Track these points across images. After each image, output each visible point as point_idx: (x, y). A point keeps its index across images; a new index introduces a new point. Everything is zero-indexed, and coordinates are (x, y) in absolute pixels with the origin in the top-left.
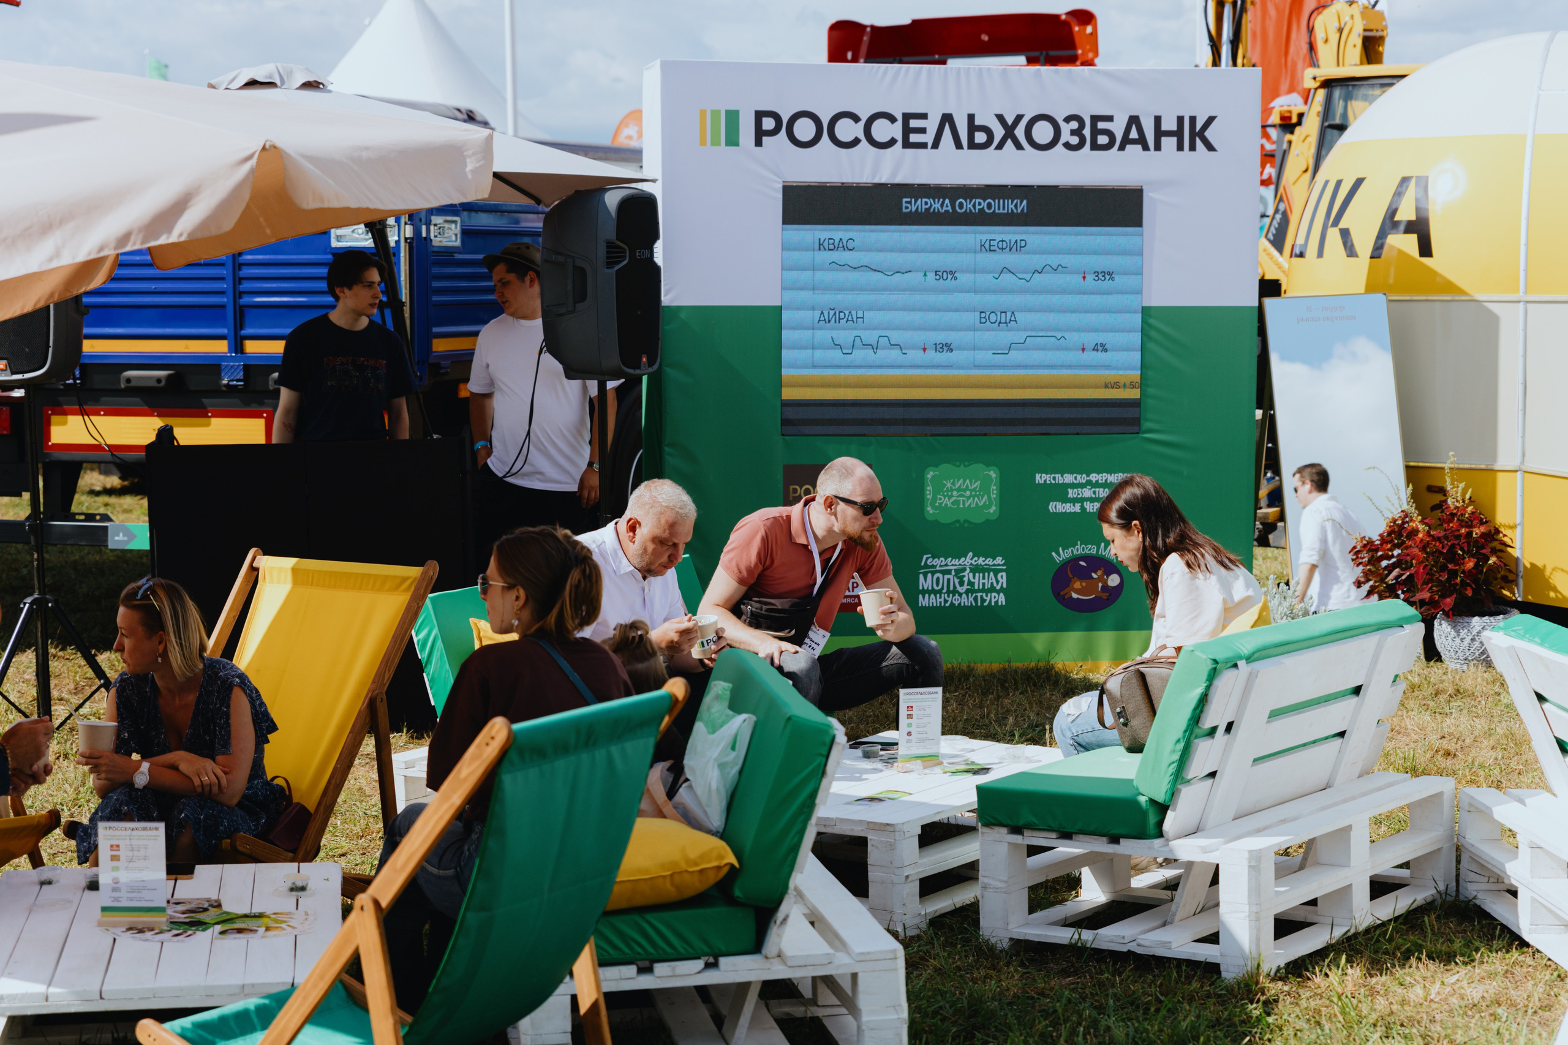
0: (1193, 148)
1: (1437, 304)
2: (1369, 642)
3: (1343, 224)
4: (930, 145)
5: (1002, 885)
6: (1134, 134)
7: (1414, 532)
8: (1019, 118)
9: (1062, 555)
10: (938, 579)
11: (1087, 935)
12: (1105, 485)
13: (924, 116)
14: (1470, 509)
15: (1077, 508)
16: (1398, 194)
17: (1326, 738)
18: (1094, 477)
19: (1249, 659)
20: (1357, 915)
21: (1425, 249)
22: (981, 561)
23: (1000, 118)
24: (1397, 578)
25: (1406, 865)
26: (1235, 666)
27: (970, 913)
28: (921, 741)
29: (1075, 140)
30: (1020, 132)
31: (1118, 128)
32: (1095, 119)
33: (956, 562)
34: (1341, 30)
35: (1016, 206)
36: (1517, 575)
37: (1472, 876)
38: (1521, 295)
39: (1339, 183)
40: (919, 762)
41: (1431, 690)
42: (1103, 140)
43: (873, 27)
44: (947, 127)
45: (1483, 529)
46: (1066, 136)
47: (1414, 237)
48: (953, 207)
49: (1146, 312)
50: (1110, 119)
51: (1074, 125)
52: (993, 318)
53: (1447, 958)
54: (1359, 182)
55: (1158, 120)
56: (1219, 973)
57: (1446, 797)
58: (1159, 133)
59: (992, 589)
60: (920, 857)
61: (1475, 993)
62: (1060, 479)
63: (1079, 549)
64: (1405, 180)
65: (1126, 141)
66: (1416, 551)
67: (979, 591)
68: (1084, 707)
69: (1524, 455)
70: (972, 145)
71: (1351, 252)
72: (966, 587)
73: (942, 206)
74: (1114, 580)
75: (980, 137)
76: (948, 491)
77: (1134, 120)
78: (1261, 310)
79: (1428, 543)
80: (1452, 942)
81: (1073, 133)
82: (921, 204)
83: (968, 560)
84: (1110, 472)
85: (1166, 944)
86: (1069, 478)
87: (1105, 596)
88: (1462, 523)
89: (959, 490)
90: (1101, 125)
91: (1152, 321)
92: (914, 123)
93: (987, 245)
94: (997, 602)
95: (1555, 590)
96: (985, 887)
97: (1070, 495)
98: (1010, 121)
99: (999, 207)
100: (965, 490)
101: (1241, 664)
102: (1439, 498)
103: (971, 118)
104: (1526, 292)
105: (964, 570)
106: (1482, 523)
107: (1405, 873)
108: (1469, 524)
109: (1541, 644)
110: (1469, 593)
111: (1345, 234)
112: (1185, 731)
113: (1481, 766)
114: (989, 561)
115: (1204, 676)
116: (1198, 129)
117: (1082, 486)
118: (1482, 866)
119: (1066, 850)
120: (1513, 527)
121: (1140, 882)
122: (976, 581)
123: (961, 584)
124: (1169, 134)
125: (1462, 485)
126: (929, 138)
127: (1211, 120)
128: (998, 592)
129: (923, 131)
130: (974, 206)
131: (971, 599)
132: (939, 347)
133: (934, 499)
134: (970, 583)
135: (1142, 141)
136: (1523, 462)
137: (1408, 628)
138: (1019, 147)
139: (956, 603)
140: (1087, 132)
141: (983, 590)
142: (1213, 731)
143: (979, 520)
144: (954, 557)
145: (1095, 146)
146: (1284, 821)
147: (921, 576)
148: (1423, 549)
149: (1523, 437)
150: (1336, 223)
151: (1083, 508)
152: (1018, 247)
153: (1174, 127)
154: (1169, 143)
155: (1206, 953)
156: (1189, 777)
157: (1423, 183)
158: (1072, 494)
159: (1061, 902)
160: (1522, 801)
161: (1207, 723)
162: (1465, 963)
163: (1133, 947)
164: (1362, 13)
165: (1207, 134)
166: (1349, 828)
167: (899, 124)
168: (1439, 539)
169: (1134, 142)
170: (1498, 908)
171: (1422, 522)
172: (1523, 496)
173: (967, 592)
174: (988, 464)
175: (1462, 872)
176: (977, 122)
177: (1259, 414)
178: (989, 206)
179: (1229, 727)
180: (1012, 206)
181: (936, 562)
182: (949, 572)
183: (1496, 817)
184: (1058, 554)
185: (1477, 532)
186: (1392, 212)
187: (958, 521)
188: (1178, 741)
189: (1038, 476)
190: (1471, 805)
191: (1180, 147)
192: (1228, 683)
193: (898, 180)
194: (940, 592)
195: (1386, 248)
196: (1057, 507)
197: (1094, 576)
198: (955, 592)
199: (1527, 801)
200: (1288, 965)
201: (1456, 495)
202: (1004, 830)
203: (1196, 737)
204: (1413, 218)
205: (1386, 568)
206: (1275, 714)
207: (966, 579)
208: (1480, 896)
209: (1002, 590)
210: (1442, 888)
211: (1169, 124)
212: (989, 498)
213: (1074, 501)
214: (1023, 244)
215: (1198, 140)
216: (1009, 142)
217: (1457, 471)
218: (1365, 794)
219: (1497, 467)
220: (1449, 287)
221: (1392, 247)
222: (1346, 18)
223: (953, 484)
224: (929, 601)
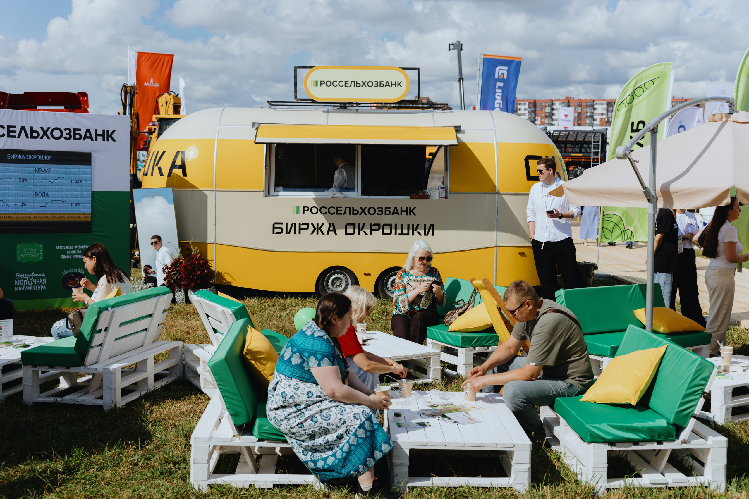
0: (108, 140)
1: (189, 191)
2: (154, 300)
3: (159, 166)
4: (17, 137)
5: (30, 384)
6: (88, 135)
7: (182, 263)
8: (48, 128)
10: (22, 281)
11: (59, 399)
12: (80, 249)
13: (15, 127)
14: (199, 255)
15: (70, 257)
16: (176, 156)
17: (141, 331)
18: (76, 247)
19: (112, 307)
20: (150, 387)
21: (185, 174)
22: (37, 275)
23: (42, 128)
24: (176, 278)
25: (167, 370)
26: (107, 309)
27: (20, 394)
28: (5, 337)
29: (68, 136)
30: (49, 133)
31: (83, 133)
32: (75, 130)
33: (28, 276)
34: (167, 103)
35: (48, 158)
36: (214, 276)
37: (188, 372)
38: (214, 189)
39: (158, 152)
40: (4, 344)
41: (186, 313)
42: (77, 137)
43: (10, 94)
44: (23, 132)
45: (203, 262)
46: (65, 135)
47: (181, 170)
48: (26, 157)
49: (93, 193)
50: (80, 130)
51: (68, 131)
52: (40, 194)
53: (177, 399)
54: (164, 152)
55: (96, 131)
56: (103, 408)
57: (179, 347)
58: (97, 135)
59: (41, 284)
60: (2, 377)
61: (184, 409)
62: (64, 247)
63: (71, 270)
64: (178, 152)
65: (85, 137)
66: (182, 269)
67: (36, 285)
68: (62, 324)
69: (215, 238)
70: (32, 137)
71: (161, 174)
72: (32, 284)
73: (21, 157)
75: (35, 135)
76: (25, 252)
77: (88, 131)
78: (131, 193)
79: (186, 266)
80: (180, 393)
81: (67, 134)
82: (14, 156)
83: (33, 275)
84: (81, 245)
85: (85, 401)
86: (67, 247)
88: (196, 260)
89: (29, 251)
90: (77, 132)
91: (95, 196)
92: (11, 129)
93: (38, 170)
94: (43, 289)
95: (225, 279)
96: (24, 386)
97: (68, 253)
98: (45, 129)
99: (42, 158)
100: (31, 252)
101: (109, 309)
102: (188, 252)
103: (31, 128)
104: (215, 188)
105: (31, 278)
106: (202, 260)
107: (167, 372)
108: (199, 260)
109: (207, 299)
110: (199, 281)
111: (160, 169)
112: (91, 331)
113: (198, 336)
114: (40, 275)
115: (97, 313)
116: (110, 133)
117: (72, 250)
118: (191, 369)
119: (52, 371)
120: (212, 260)
121: (80, 380)
122: (35, 282)
123: (30, 283)
124: (100, 135)
125: (196, 248)
126: (17, 134)
127: (114, 131)
128: (43, 285)
129: (14, 132)
130: (33, 157)
131: (34, 288)
132: (21, 204)
133: (20, 255)
134: (33, 282)
135: (91, 137)
136: (215, 241)
137: (167, 295)
138: (48, 138)
139: (28, 289)
140: (72, 134)
141: (38, 285)
142: (100, 331)
143: (36, 261)
144: (27, 274)
145: (75, 139)
146: (125, 358)
147: (16, 281)
148: (184, 268)
149: (215, 233)
150: (157, 165)
151: (72, 257)
152: (49, 171)
153: (101, 133)
154: (100, 138)
155: (99, 402)
156: (93, 346)
157: (183, 152)
158: (68, 252)
159: (53, 389)
160: (203, 348)
161: (98, 328)
162: (183, 400)
163: (74, 402)
164: (173, 98)
165: (113, 136)
166: (147, 359)
167: (6, 129)
168: (189, 265)
169: (88, 138)
170: (195, 382)
171: (184, 260)
172: (215, 251)
173: (32, 286)
174: (39, 243)
175: (185, 370)
176: (34, 129)
177: (131, 225)
178: (38, 157)
179: (106, 329)
180: (46, 158)
181: (21, 276)
182: (26, 279)
183: (194, 353)
184: (64, 272)
185: (201, 262)
186: (174, 162)
187: (29, 262)
188: (88, 334)
189: (56, 247)
190: (187, 350)
191: (104, 140)
192: (105, 315)
193: (6, 148)
194: (23, 286)
195: (172, 173)
196: (63, 257)
197: (77, 279)
198: (28, 285)
199: (205, 348)
200: (126, 404)
201: (195, 251)
202: (30, 366)
203: (95, 333)
204: (181, 164)
205: (173, 274)
206: (122, 324)
207: (32, 281)
208: (190, 378)
209: (44, 284)
210: (178, 376)
211: (100, 132)
212: (40, 254)
213: (69, 255)
214: (50, 170)
215: (110, 138)
216: (45, 137)
217: (195, 244)
218: (153, 348)
219: (208, 242)
220: (193, 186)
221: (174, 173)
222: (168, 99)
223: (27, 250)
224: (17, 289)
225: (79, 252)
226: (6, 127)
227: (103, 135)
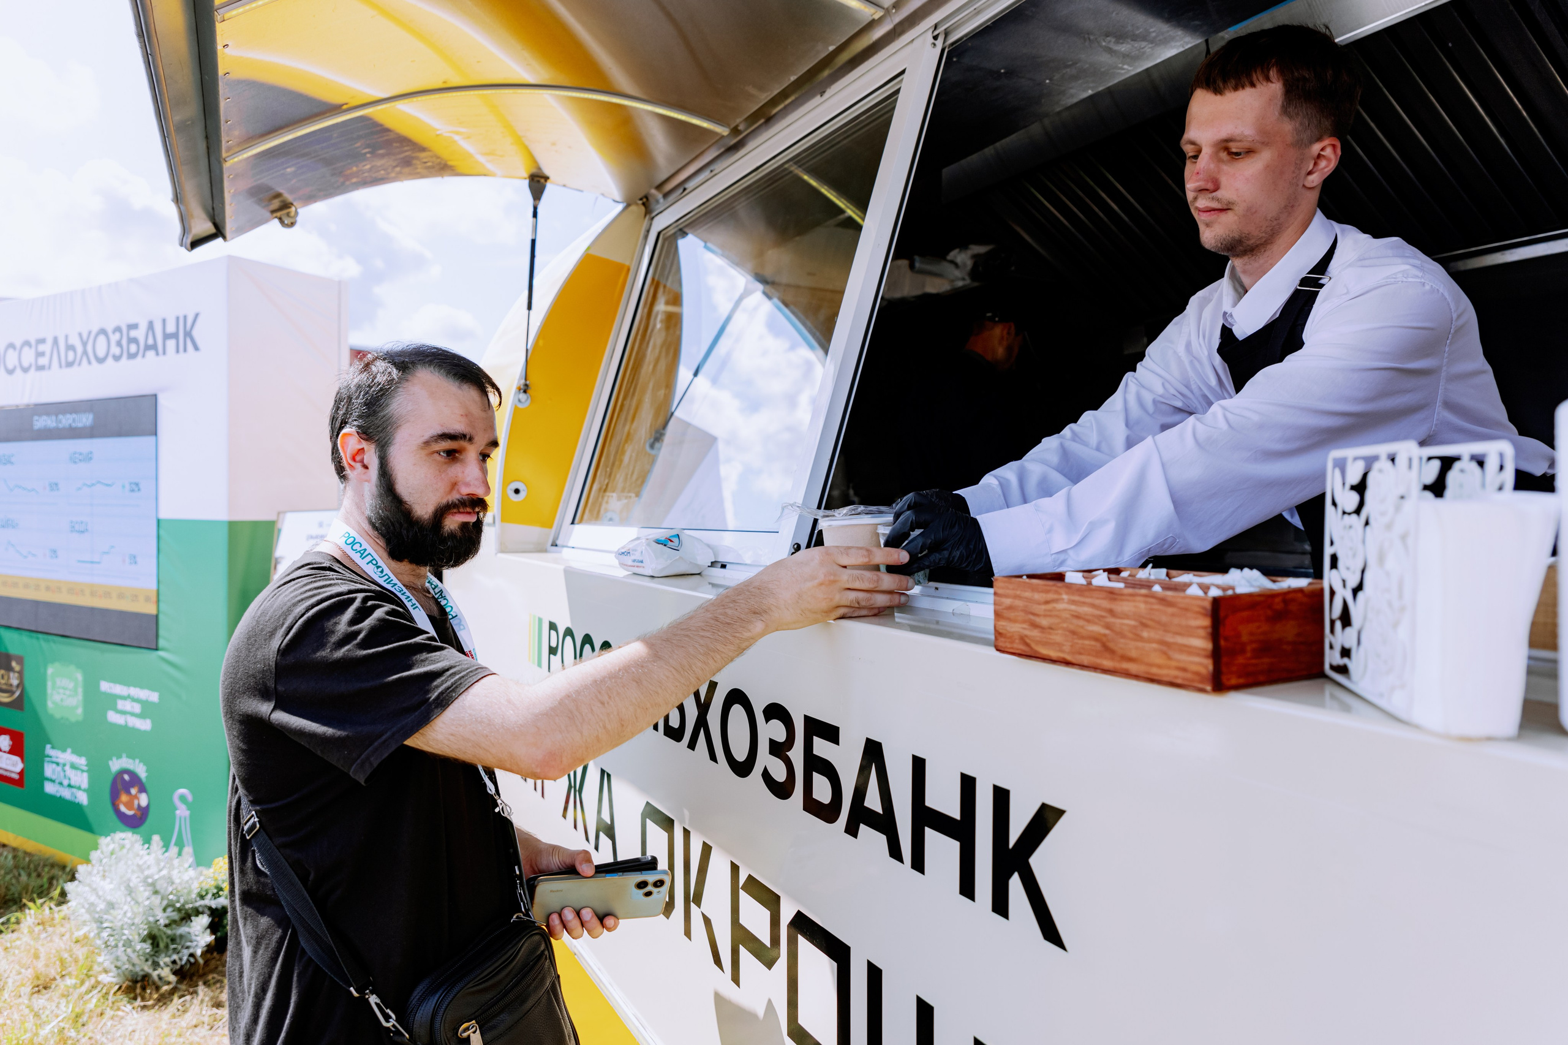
0: (185, 350)
4: (47, 366)
6: (150, 340)
8: (90, 334)
9: (116, 765)
10: (54, 769)
12: (137, 700)
15: (122, 720)
18: (132, 691)
22: (73, 758)
29: (118, 351)
30: (90, 348)
31: (140, 335)
32: (130, 328)
33: (63, 756)
35: (87, 420)
42: (133, 348)
44: (55, 349)
46: (115, 348)
48: (58, 423)
49: (162, 524)
50: (135, 326)
51: (117, 336)
55: (164, 323)
58: (167, 336)
59: (81, 788)
62: (113, 689)
63: (124, 762)
65: (148, 348)
67: (72, 786)
72: (66, 781)
73: (52, 422)
74: (143, 800)
75: (71, 356)
76: (58, 688)
77: (150, 326)
81: (117, 344)
82: (42, 422)
83: (68, 756)
84: (141, 688)
86: (118, 689)
87: (139, 814)
89: (64, 688)
90: (133, 334)
91: (166, 534)
92: (41, 348)
94: (82, 801)
97: (118, 706)
98: (85, 338)
99: (79, 421)
100: (66, 689)
103: (67, 338)
105: (65, 765)
114: (77, 760)
116: (188, 328)
117: (126, 698)
122: (72, 777)
123: (65, 777)
124: (171, 336)
126: (47, 360)
127: (197, 315)
128: (82, 791)
129: (42, 354)
130: (67, 421)
131: (69, 793)
133: (52, 694)
134: (69, 777)
135: (154, 347)
140: (124, 342)
141: (78, 787)
143: (73, 719)
144: (62, 751)
147: (46, 764)
151: (125, 721)
152: (89, 458)
153: (175, 329)
154: (171, 346)
158: (121, 705)
165: (194, 332)
167: (35, 350)
173: (68, 786)
174: (78, 667)
176: (70, 342)
178: (75, 420)
180: (85, 420)
181: (53, 753)
182: (60, 764)
184: (113, 764)
187: (62, 718)
189: (102, 684)
191: (178, 351)
194: (54, 781)
196: (113, 717)
197: (132, 792)
198: (61, 784)
207: (66, 773)
209: (84, 789)
211: (170, 326)
212: (78, 698)
213: (122, 713)
214: (92, 456)
215: (188, 340)
216: (86, 359)
223: (61, 682)
224: (49, 788)
225: (137, 708)
226: (33, 343)
227: (175, 336)
